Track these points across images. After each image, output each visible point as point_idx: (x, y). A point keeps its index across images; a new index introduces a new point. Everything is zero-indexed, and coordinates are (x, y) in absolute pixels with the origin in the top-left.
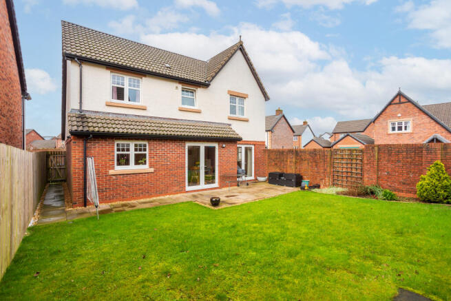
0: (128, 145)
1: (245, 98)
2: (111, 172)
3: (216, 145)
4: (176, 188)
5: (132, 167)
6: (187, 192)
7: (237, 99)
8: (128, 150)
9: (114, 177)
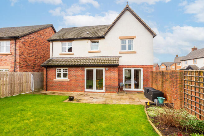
0: (61, 70)
1: (134, 39)
2: (54, 80)
3: (103, 69)
4: (79, 89)
5: (62, 78)
6: (85, 92)
7: (127, 41)
8: (61, 71)
9: (55, 82)
